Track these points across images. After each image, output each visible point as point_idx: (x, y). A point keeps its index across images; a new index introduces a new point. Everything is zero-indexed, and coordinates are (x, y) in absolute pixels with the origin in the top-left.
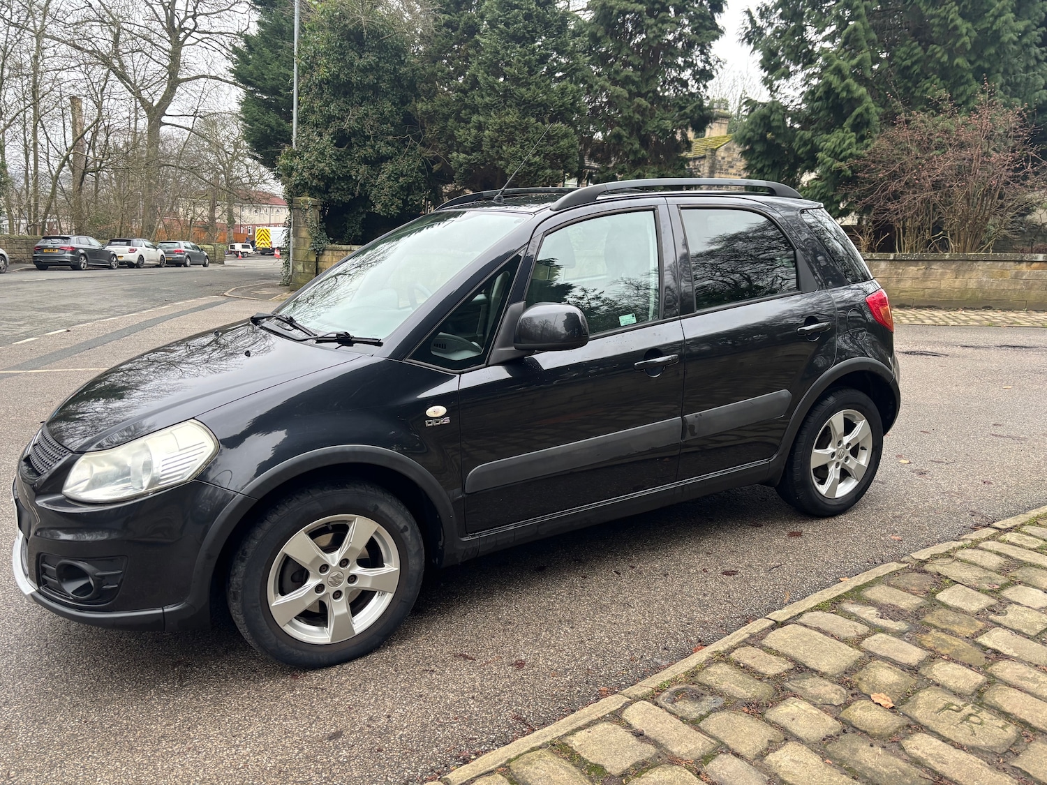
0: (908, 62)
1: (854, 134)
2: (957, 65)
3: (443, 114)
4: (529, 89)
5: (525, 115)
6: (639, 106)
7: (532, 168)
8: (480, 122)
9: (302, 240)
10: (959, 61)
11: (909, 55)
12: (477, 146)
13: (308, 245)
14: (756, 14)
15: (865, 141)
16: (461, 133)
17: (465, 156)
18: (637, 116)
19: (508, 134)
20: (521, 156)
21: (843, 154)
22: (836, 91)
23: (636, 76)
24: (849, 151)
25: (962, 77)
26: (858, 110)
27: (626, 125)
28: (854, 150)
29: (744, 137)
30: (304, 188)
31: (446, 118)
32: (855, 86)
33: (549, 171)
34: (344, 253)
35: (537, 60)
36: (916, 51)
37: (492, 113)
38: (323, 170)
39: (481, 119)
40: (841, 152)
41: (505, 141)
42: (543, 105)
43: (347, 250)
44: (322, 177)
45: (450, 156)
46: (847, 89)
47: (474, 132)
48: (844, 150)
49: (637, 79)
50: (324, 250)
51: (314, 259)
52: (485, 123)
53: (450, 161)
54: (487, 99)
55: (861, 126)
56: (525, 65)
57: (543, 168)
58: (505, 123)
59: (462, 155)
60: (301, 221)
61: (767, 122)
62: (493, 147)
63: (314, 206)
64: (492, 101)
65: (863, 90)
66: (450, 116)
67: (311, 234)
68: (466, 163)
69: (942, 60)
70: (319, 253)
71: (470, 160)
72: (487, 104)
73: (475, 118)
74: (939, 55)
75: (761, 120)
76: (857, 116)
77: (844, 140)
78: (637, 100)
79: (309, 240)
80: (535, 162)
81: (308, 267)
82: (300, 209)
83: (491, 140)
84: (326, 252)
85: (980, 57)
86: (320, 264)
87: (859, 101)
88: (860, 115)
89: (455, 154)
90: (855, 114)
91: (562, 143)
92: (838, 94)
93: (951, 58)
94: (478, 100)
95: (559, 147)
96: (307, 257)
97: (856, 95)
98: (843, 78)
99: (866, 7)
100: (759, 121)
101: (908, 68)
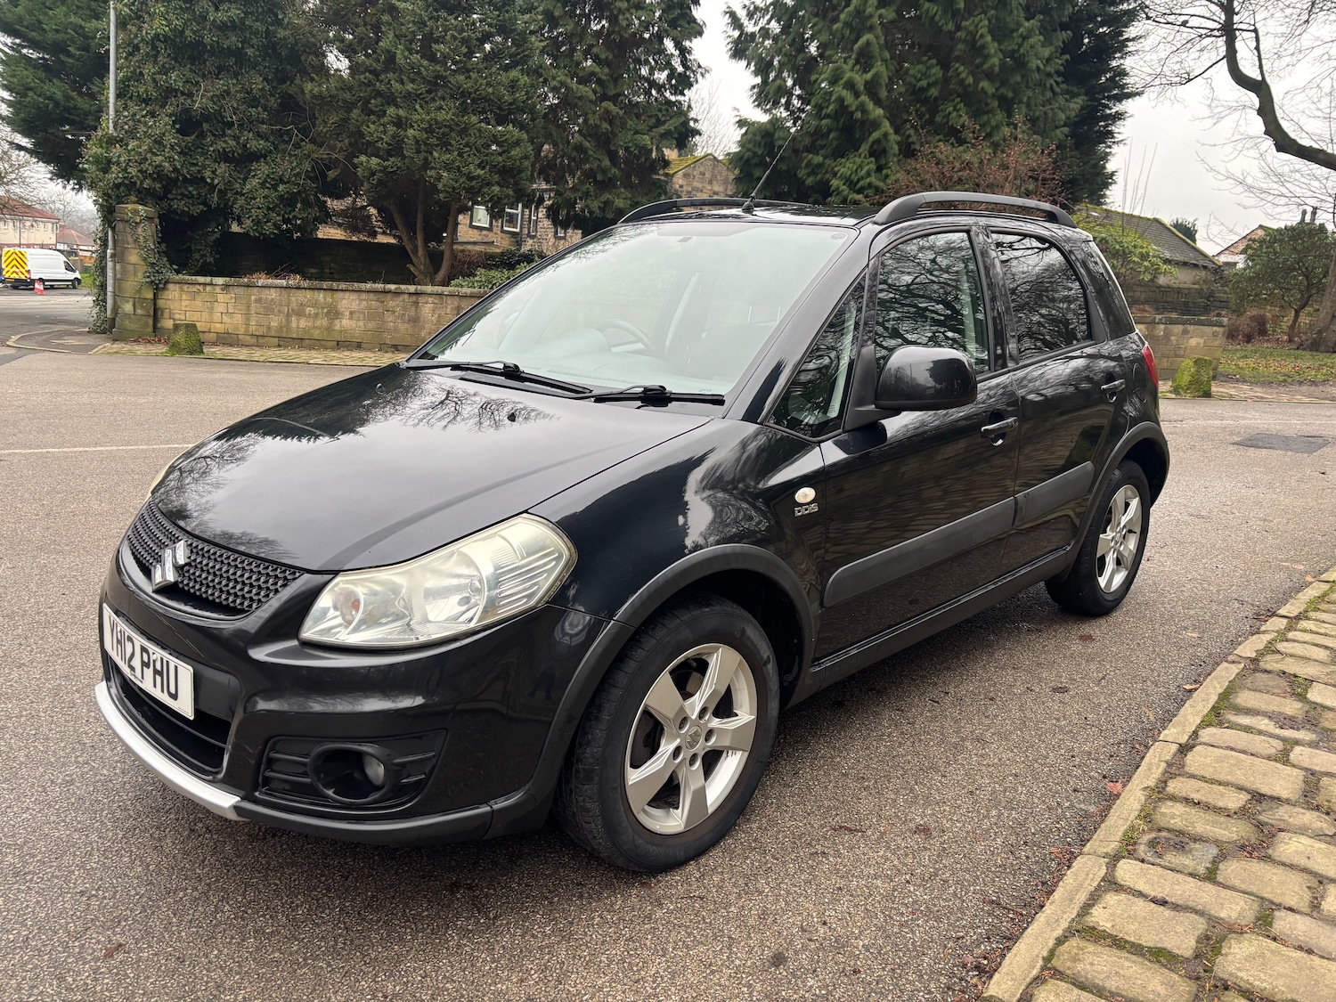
0: (924, 83)
1: (873, 159)
2: (983, 88)
3: (345, 101)
4: (470, 77)
5: (464, 110)
6: (607, 111)
7: (474, 183)
8: (399, 118)
9: (131, 268)
10: (985, 84)
11: (925, 75)
12: (396, 149)
13: (140, 275)
14: (742, 14)
15: (884, 172)
16: (372, 129)
17: (379, 161)
18: (605, 125)
19: (440, 135)
20: (459, 167)
21: (861, 183)
22: (850, 110)
23: (603, 72)
24: (868, 180)
25: (987, 104)
26: (876, 135)
27: (590, 135)
28: (873, 179)
29: (742, 158)
30: (129, 190)
31: (349, 106)
32: (870, 106)
33: (496, 189)
34: (201, 288)
35: (477, 39)
36: (933, 71)
37: (417, 107)
38: (160, 166)
39: (401, 112)
40: (858, 181)
41: (437, 145)
42: (487, 101)
43: (205, 284)
44: (159, 175)
45: (356, 160)
46: (862, 108)
47: (392, 129)
48: (863, 178)
49: (604, 78)
50: (167, 282)
51: (150, 295)
52: (407, 119)
53: (355, 167)
54: (410, 87)
55: (878, 152)
56: (462, 44)
57: (489, 184)
58: (436, 121)
59: (374, 160)
60: (130, 239)
61: (769, 140)
62: (418, 152)
63: (150, 219)
64: (416, 90)
65: (879, 111)
66: (354, 105)
67: (145, 259)
68: (380, 171)
69: (967, 82)
70: (158, 287)
71: (385, 168)
72: (409, 93)
73: (391, 111)
74: (964, 75)
75: (762, 137)
76: (873, 143)
77: (861, 167)
78: (605, 104)
79: (142, 268)
80: (479, 176)
81: (142, 308)
82: (127, 221)
83: (417, 142)
84: (171, 286)
85: (1004, 83)
86: (161, 303)
87: (875, 125)
88: (878, 141)
89: (363, 158)
90: (871, 139)
91: (513, 153)
92: (852, 113)
93: (977, 81)
94: (397, 86)
95: (510, 158)
96: (139, 291)
97: (872, 117)
98: (857, 95)
99: (880, 16)
100: (758, 138)
101: (923, 90)
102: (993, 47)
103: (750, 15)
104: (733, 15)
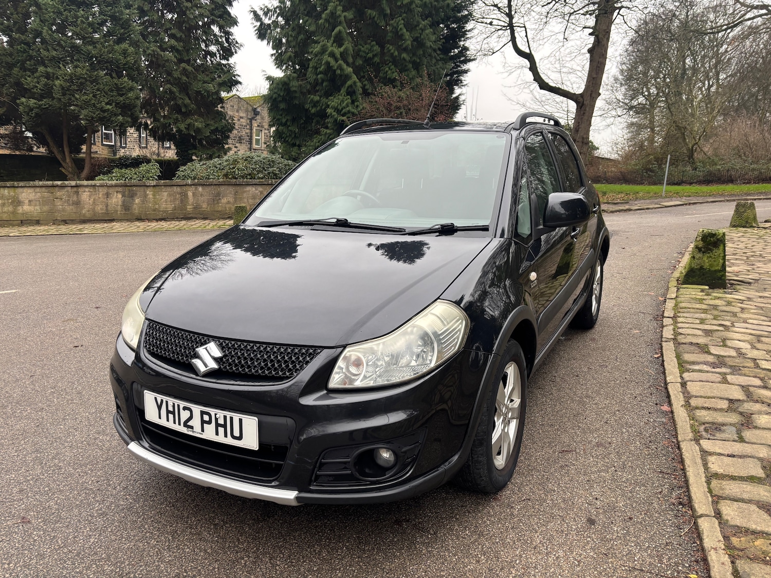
0: (370, 55)
1: (349, 97)
2: (403, 58)
3: (7, 63)
4: (95, 47)
5: (93, 67)
6: (184, 69)
7: (106, 114)
8: (47, 73)
10: (404, 55)
11: (371, 50)
12: (47, 92)
14: (261, 13)
15: (356, 104)
16: (29, 81)
17: (35, 101)
18: (184, 78)
19: (77, 83)
20: (94, 104)
21: (344, 110)
22: (334, 68)
23: (179, 46)
24: (348, 109)
25: (406, 66)
26: (349, 83)
27: (175, 84)
28: (350, 108)
29: (271, 98)
31: (10, 66)
32: (345, 66)
33: (120, 118)
35: (98, 24)
36: (375, 48)
37: (61, 66)
39: (49, 70)
40: (342, 109)
41: (77, 90)
42: (108, 62)
45: (18, 101)
46: (340, 67)
47: (44, 80)
48: (344, 108)
49: (180, 48)
52: (54, 74)
53: (18, 105)
54: (54, 53)
55: (351, 93)
56: (89, 26)
57: (116, 115)
58: (75, 75)
59: (32, 101)
61: (287, 87)
62: (64, 94)
64: (58, 55)
65: (350, 70)
66: (14, 65)
68: (37, 108)
69: (395, 55)
71: (40, 106)
72: (54, 57)
73: (41, 69)
74: (392, 51)
75: (283, 86)
76: (348, 87)
77: (343, 101)
78: (183, 65)
80: (108, 110)
83: (63, 88)
85: (414, 54)
87: (348, 77)
88: (351, 86)
89: (23, 100)
90: (347, 85)
91: (129, 95)
92: (335, 71)
93: (400, 54)
94: (46, 53)
95: (128, 98)
97: (346, 72)
98: (336, 60)
99: (345, 17)
100: (280, 86)
101: (370, 59)
102: (407, 35)
103: (266, 14)
104: (255, 13)
